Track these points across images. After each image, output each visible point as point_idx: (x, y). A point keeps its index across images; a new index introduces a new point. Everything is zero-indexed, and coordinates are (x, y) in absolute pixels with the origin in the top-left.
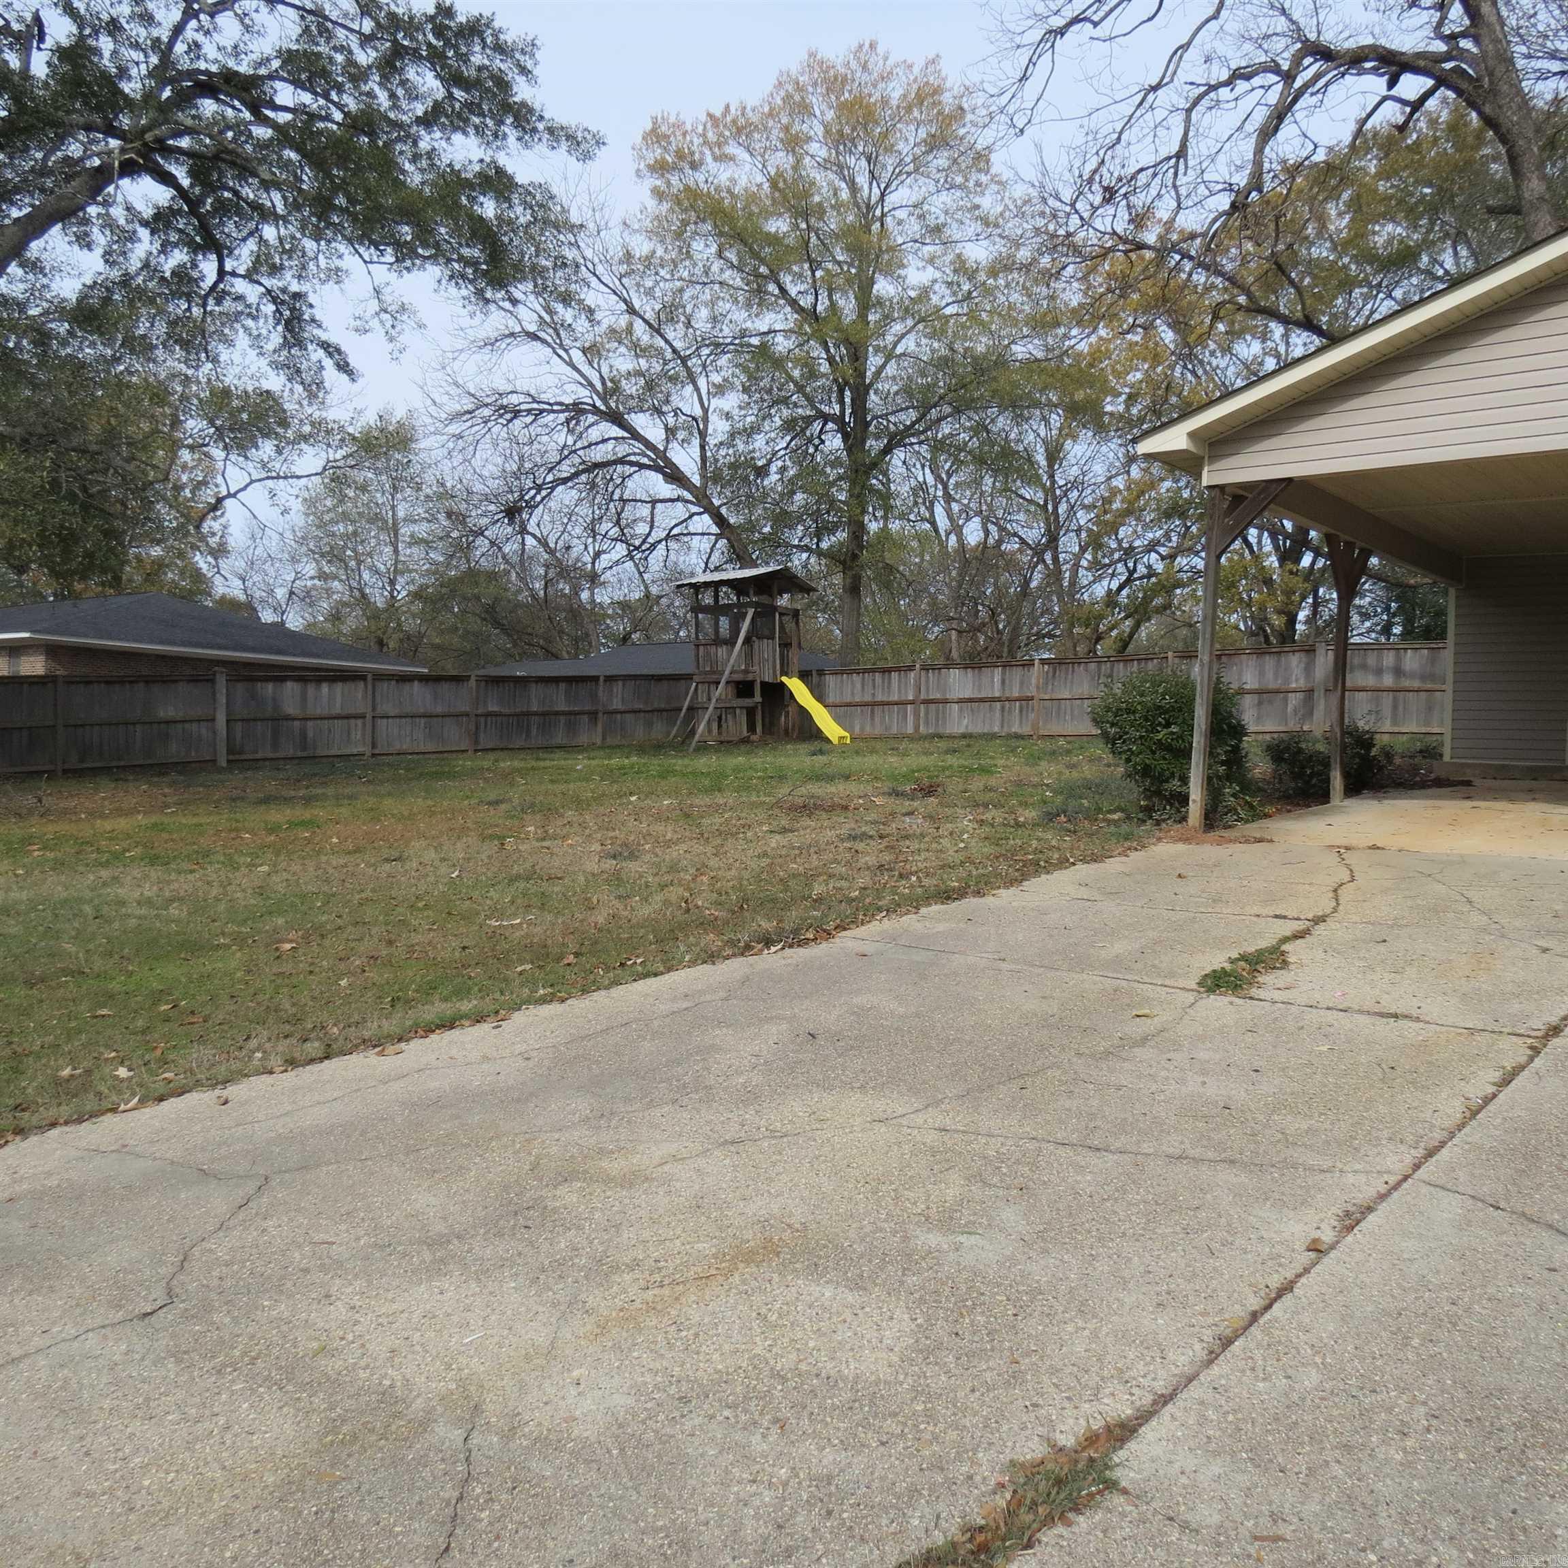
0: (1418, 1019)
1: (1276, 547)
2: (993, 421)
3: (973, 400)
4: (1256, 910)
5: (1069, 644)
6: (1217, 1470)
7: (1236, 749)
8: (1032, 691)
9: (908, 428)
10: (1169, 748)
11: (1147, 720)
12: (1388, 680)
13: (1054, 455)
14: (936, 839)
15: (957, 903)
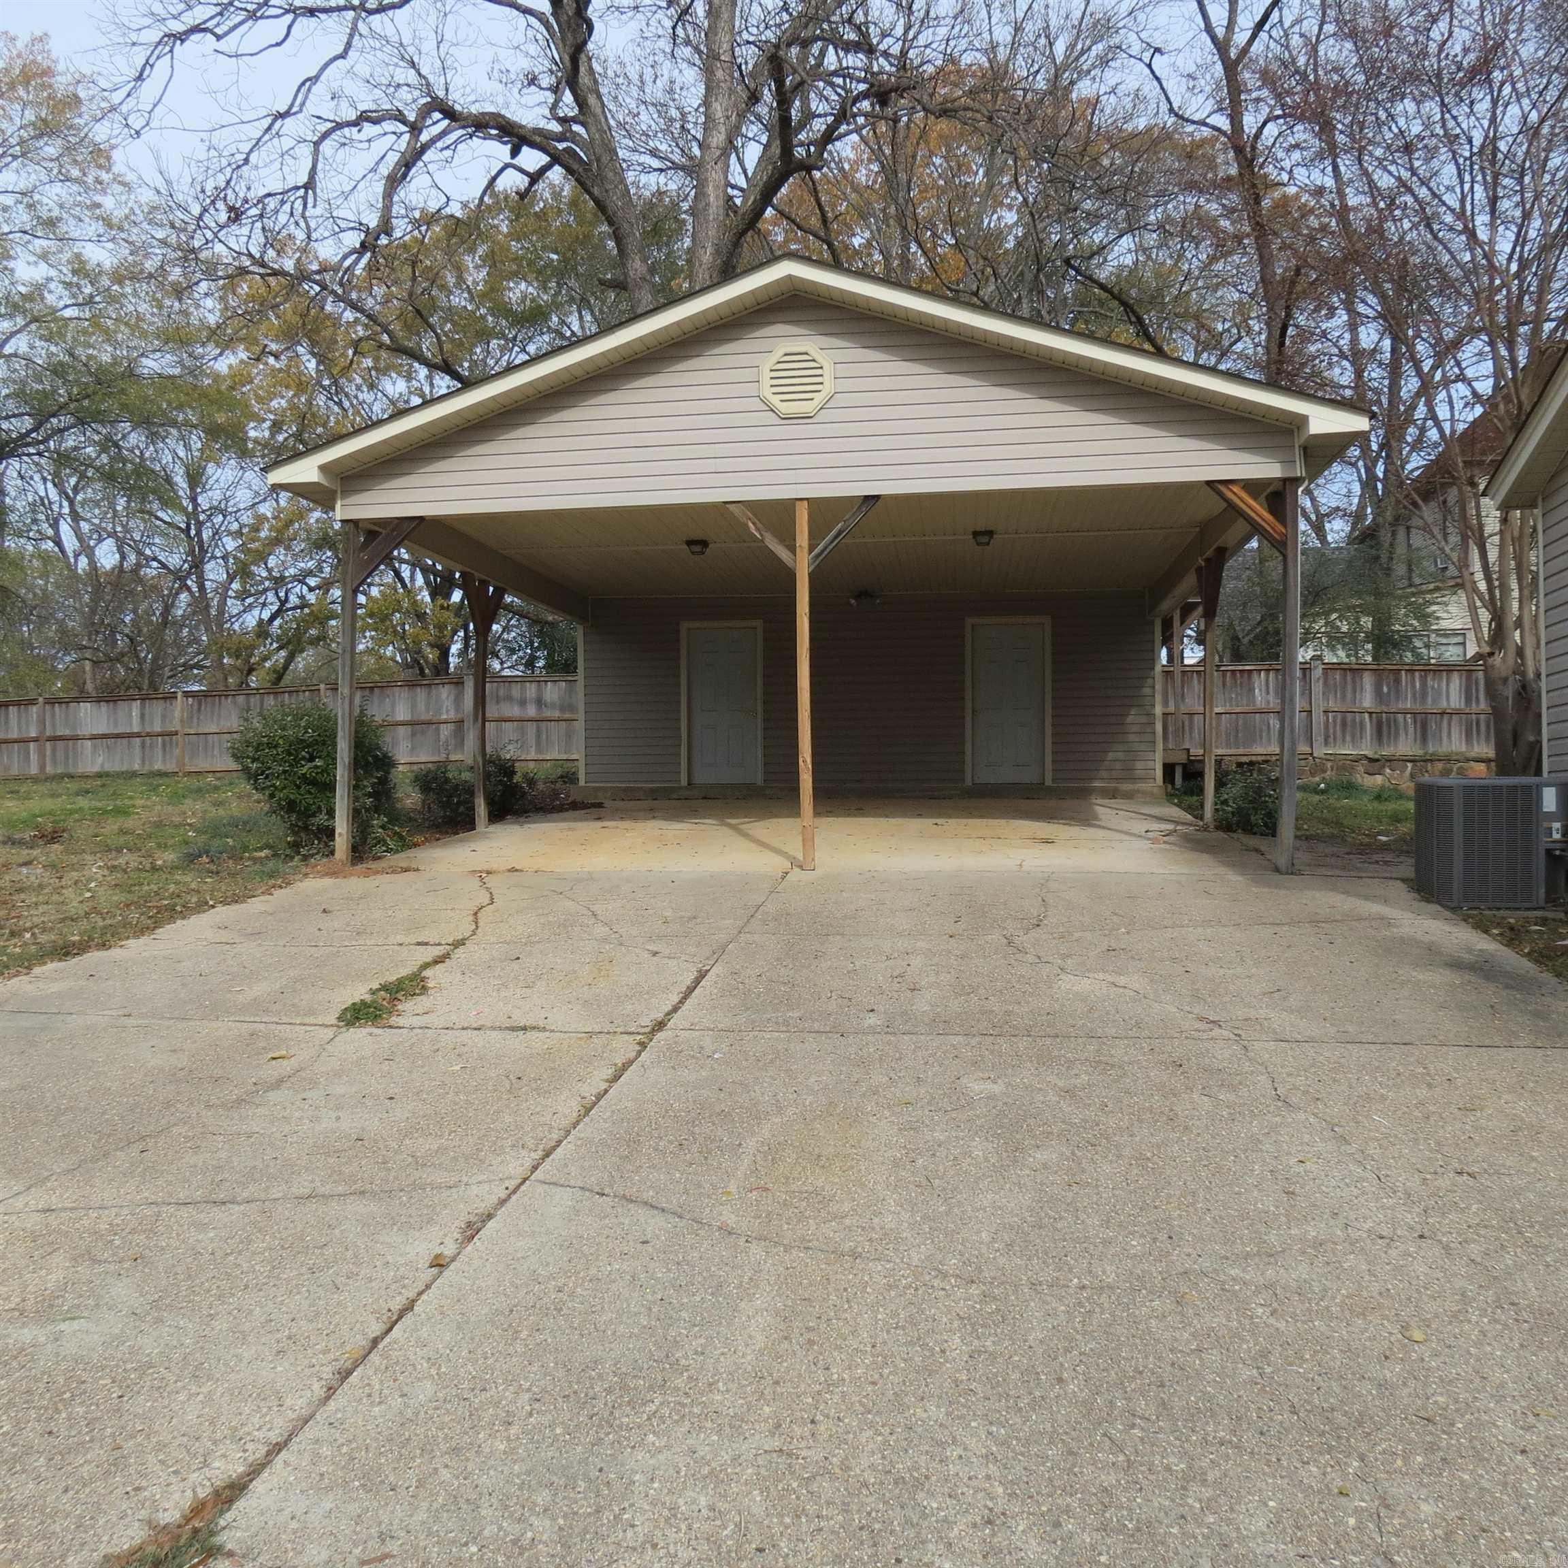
0: (544, 1029)
1: (427, 583)
2: (124, 437)
3: (99, 412)
4: (400, 938)
5: (220, 676)
6: (328, 1505)
7: (384, 781)
8: (175, 725)
9: (23, 436)
10: (314, 782)
11: (289, 754)
12: (531, 711)
13: (196, 478)
14: (58, 890)
15: (78, 959)
